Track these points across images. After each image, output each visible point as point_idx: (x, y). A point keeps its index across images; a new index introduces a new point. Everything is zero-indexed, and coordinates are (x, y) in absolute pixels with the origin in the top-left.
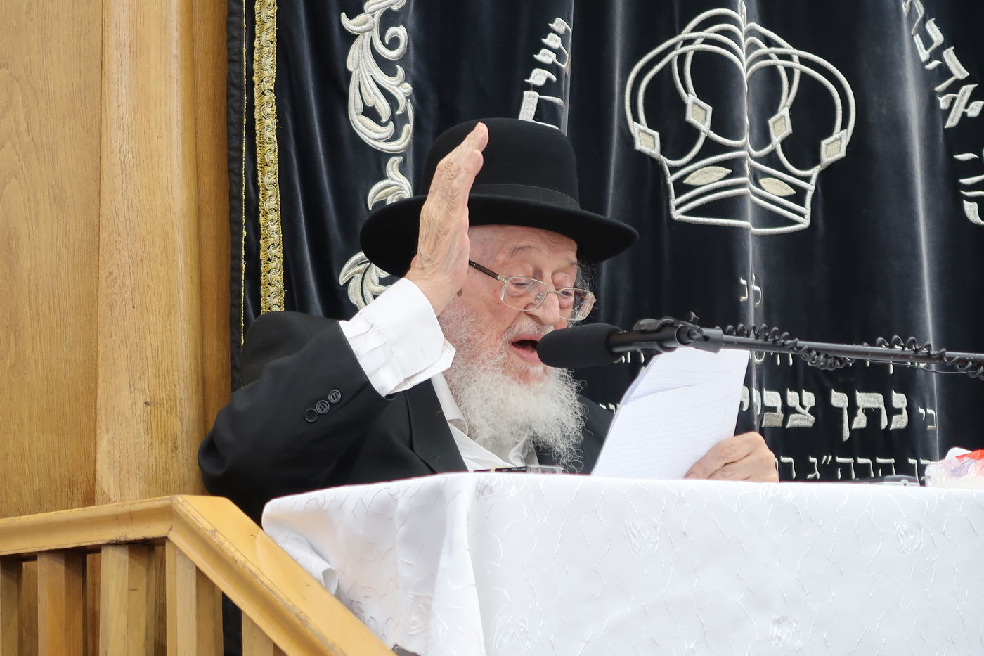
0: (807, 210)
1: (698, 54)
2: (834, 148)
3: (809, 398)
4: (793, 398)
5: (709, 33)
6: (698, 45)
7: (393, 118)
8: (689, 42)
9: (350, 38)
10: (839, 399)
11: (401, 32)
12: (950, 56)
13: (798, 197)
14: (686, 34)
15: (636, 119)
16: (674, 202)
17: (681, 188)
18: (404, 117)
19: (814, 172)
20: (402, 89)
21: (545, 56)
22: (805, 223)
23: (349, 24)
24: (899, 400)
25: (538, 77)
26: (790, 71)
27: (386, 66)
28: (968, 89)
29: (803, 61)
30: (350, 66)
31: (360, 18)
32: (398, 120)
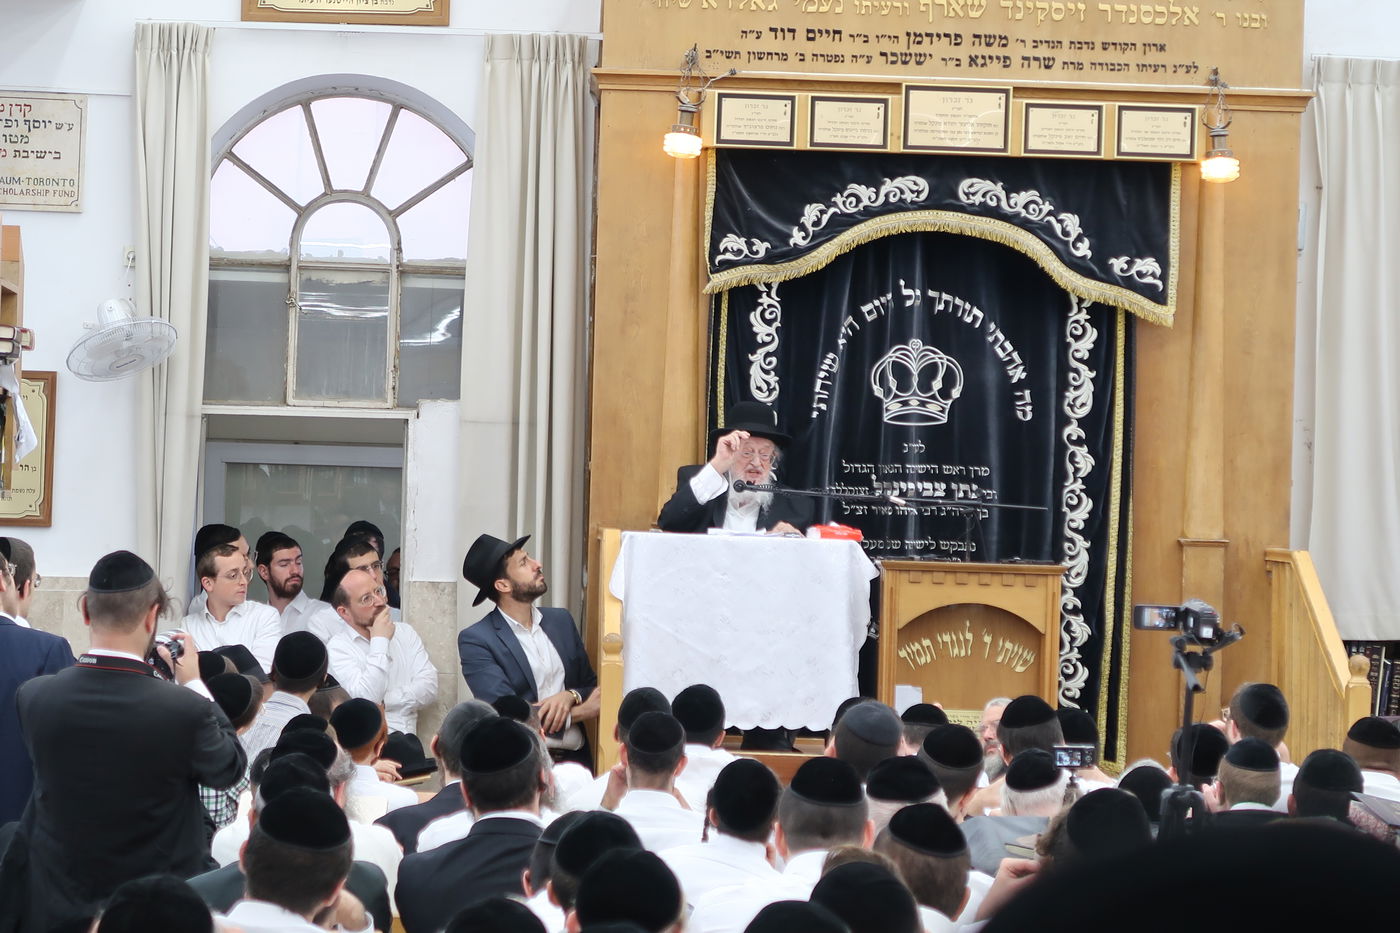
0: (946, 416)
1: (893, 362)
2: (956, 393)
3: (944, 486)
4: (937, 485)
5: (897, 354)
6: (894, 359)
7: (768, 389)
8: (891, 357)
9: (751, 363)
10: (954, 486)
11: (774, 360)
12: (1015, 355)
13: (943, 411)
14: (890, 354)
15: (875, 383)
16: (885, 415)
17: (887, 410)
18: (774, 389)
19: (950, 402)
20: (773, 379)
21: (825, 367)
22: (945, 421)
23: (751, 358)
24: (975, 487)
25: (822, 374)
26: (942, 364)
27: (767, 372)
28: (1022, 368)
29: (948, 360)
30: (751, 372)
31: (755, 356)
32: (770, 391)
